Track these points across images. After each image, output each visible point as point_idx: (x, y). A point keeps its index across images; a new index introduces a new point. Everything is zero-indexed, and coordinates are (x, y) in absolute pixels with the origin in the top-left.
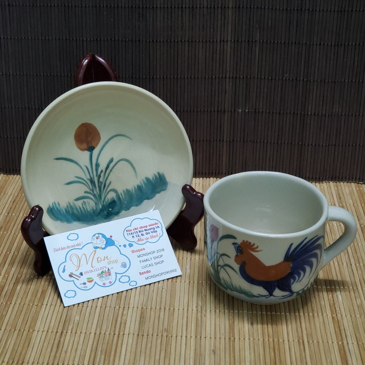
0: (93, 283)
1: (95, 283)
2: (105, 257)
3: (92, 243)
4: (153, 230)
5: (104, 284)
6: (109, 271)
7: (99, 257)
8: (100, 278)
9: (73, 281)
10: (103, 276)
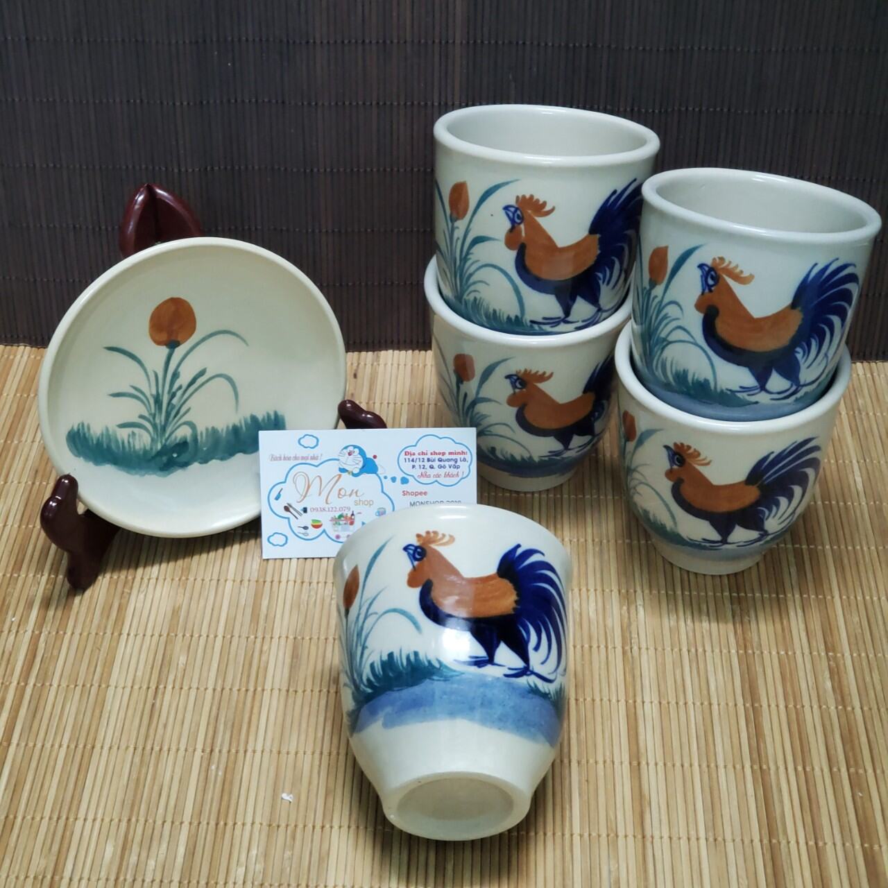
0: (320, 530)
1: (324, 531)
2: (353, 490)
3: (338, 460)
4: (452, 463)
5: (338, 537)
6: (353, 517)
7: (342, 488)
8: (334, 524)
9: (288, 519)
10: (341, 522)
